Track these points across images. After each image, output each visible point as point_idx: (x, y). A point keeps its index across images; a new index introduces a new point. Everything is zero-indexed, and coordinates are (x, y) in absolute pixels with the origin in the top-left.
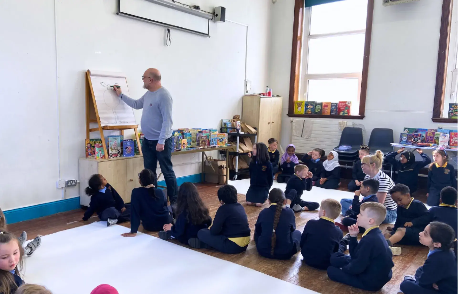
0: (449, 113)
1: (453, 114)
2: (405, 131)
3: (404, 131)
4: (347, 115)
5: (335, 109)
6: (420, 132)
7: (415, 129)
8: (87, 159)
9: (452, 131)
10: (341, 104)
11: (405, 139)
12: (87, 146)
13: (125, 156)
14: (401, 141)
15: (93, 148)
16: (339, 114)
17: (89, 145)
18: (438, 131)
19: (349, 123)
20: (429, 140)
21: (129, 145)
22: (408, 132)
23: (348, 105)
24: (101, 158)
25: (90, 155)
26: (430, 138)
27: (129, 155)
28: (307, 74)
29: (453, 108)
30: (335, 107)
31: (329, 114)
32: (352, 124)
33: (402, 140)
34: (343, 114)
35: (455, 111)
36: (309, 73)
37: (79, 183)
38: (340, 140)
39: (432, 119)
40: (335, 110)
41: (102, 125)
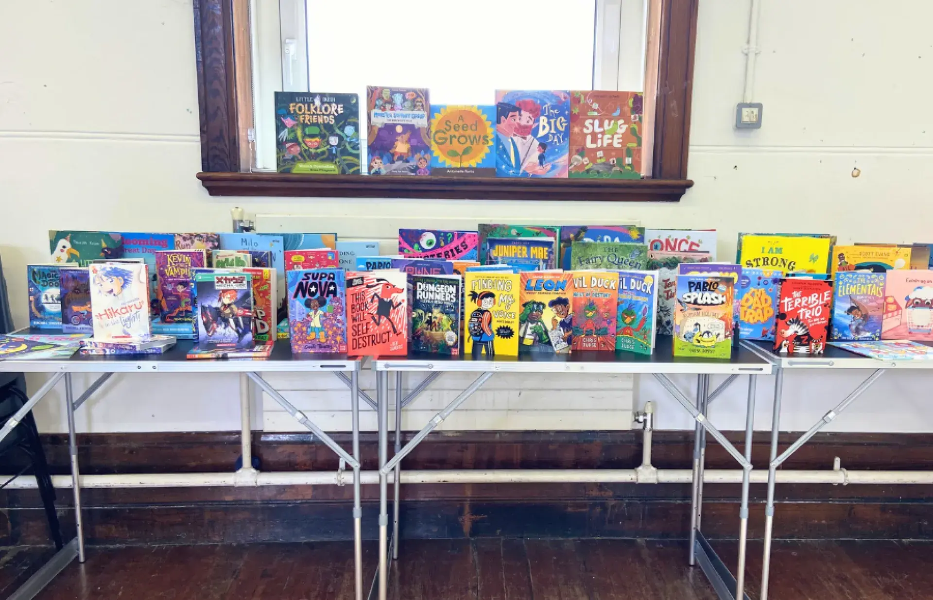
0: (280, 144)
1: (296, 150)
6: (135, 251)
9: (296, 238)
18: (222, 244)
20: (179, 298)
26: (180, 289)
29: (294, 116)
35: (305, 135)
39: (199, 177)
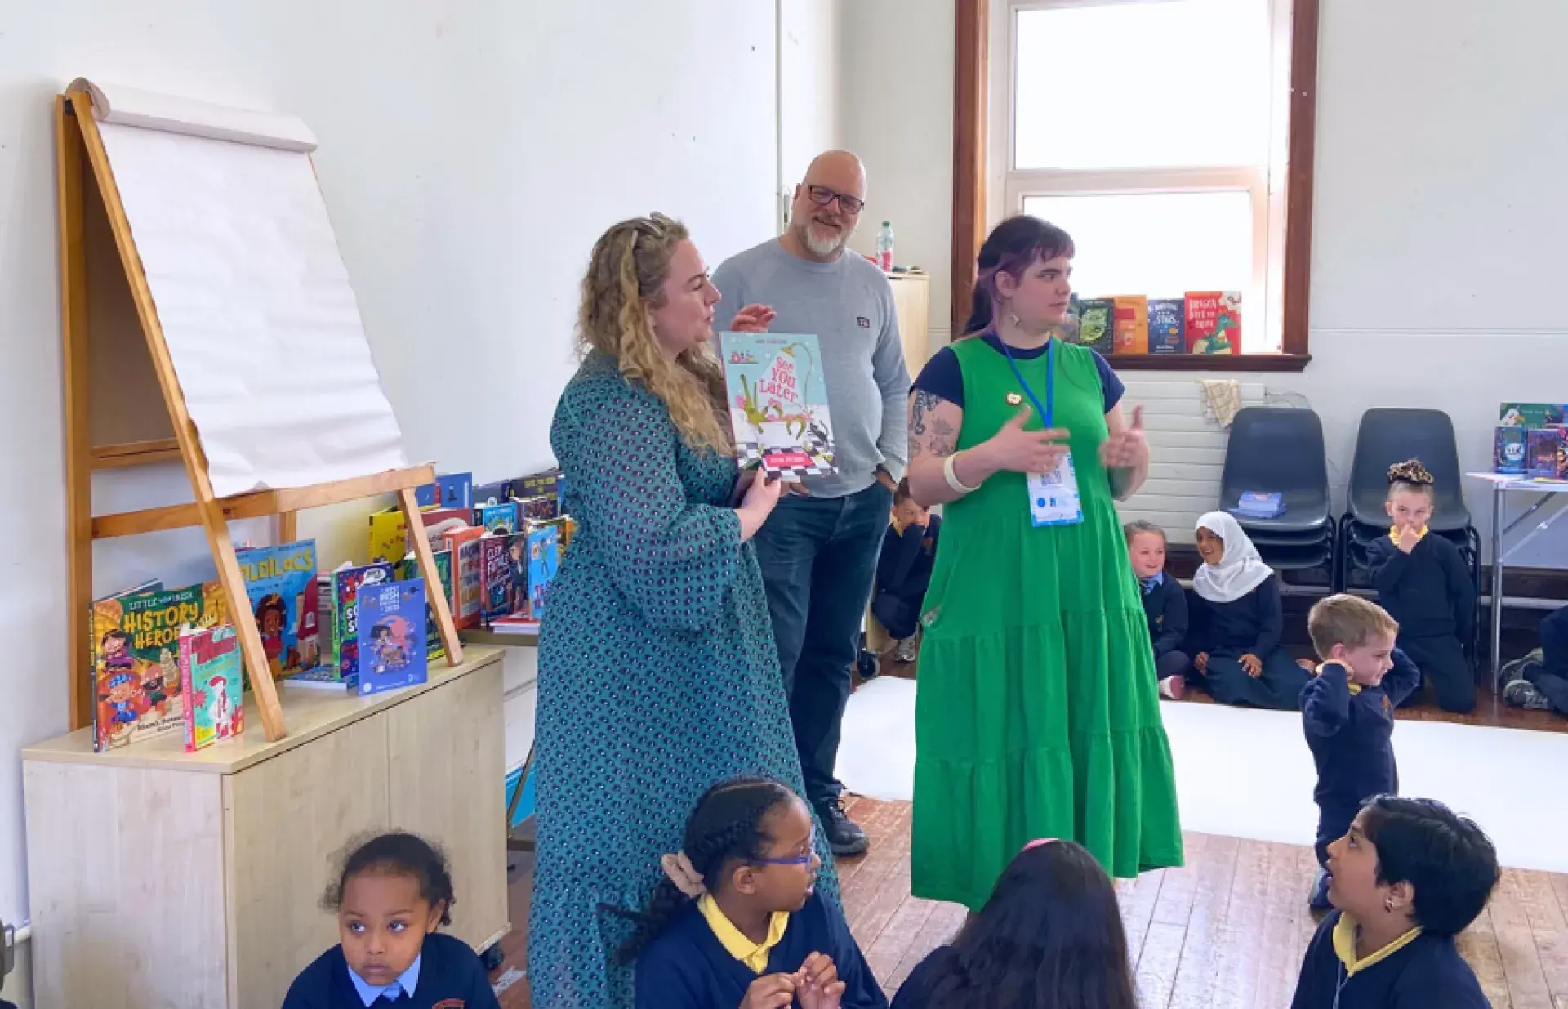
2: (1506, 418)
3: (1502, 416)
4: (1227, 351)
5: (1171, 326)
7: (1552, 407)
8: (102, 755)
10: (1193, 304)
11: (1518, 451)
12: (103, 658)
13: (367, 687)
14: (1500, 464)
15: (145, 661)
16: (1190, 348)
17: (117, 643)
19: (1252, 389)
21: (396, 607)
22: (1518, 421)
23: (1230, 307)
24: (224, 733)
25: (126, 719)
27: (395, 676)
28: (1015, 168)
30: (1173, 317)
31: (1143, 350)
32: (1261, 394)
33: (1504, 458)
34: (1211, 347)
36: (1022, 164)
37: (28, 942)
38: (1220, 470)
40: (1174, 331)
41: (224, 486)
